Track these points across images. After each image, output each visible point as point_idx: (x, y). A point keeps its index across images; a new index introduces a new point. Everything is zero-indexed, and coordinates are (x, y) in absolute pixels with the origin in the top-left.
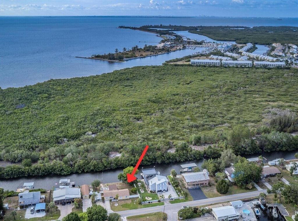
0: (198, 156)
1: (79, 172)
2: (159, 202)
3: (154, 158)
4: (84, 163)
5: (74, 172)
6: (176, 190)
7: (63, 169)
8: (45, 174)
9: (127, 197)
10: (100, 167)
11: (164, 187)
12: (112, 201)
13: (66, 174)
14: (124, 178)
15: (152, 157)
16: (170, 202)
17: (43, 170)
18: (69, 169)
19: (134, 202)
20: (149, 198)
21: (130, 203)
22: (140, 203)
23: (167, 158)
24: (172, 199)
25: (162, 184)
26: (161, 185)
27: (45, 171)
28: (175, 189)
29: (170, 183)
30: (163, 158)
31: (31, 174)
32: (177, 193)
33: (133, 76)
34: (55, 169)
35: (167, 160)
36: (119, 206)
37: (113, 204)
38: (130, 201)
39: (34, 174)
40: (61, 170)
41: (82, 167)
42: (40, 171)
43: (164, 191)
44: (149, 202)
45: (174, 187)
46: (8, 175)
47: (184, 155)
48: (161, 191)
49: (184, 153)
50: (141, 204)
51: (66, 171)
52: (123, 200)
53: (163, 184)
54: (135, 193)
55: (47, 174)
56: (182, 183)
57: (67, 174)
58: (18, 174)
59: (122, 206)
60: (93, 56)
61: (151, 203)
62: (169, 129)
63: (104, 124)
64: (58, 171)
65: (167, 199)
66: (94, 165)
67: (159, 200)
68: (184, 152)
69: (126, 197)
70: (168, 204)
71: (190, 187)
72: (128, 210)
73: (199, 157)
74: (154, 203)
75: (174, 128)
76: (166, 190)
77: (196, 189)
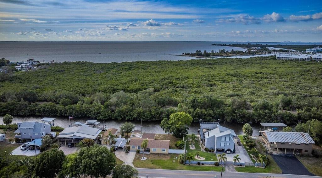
0: (288, 118)
1: (119, 119)
2: (215, 165)
3: (221, 113)
4: (127, 110)
5: (112, 118)
6: (249, 153)
7: (100, 113)
8: (79, 116)
9: (165, 151)
10: (146, 115)
11: (228, 144)
12: (141, 153)
13: (101, 119)
14: (169, 125)
15: (219, 112)
16: (236, 168)
17: (77, 111)
18: (107, 113)
19: (174, 160)
20: (200, 157)
21: (166, 161)
22: (183, 162)
23: (239, 115)
24: (241, 165)
25: (225, 138)
26: (223, 139)
27: (79, 112)
28: (248, 151)
29: (241, 143)
30: (234, 114)
31: (63, 114)
32: (251, 157)
33: (215, 63)
34: (91, 111)
35: (239, 118)
36: (147, 161)
37: (139, 157)
38: (168, 158)
39: (66, 114)
40: (98, 113)
41: (124, 113)
42: (74, 111)
43: (228, 152)
44: (199, 163)
45: (247, 149)
46: (39, 111)
47: (266, 116)
48: (222, 150)
49: (266, 113)
50: (184, 164)
51: (103, 115)
52: (158, 154)
53: (228, 139)
54: (180, 147)
55: (80, 117)
56: (261, 145)
57: (104, 119)
58: (51, 112)
59: (151, 161)
60: (183, 54)
61: (201, 165)
62: (248, 93)
63: (171, 84)
64: (94, 114)
65: (230, 163)
66: (138, 113)
67: (217, 163)
68: (267, 111)
69: (163, 150)
70: (232, 170)
71: (274, 153)
72: (159, 168)
73: (290, 122)
74: (208, 165)
75: (254, 93)
76: (231, 151)
77: (287, 157)
